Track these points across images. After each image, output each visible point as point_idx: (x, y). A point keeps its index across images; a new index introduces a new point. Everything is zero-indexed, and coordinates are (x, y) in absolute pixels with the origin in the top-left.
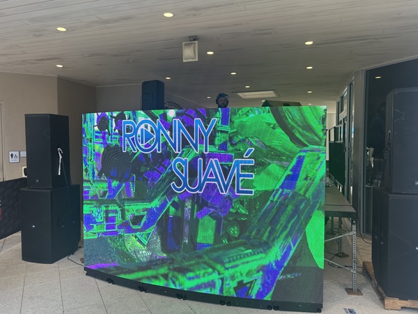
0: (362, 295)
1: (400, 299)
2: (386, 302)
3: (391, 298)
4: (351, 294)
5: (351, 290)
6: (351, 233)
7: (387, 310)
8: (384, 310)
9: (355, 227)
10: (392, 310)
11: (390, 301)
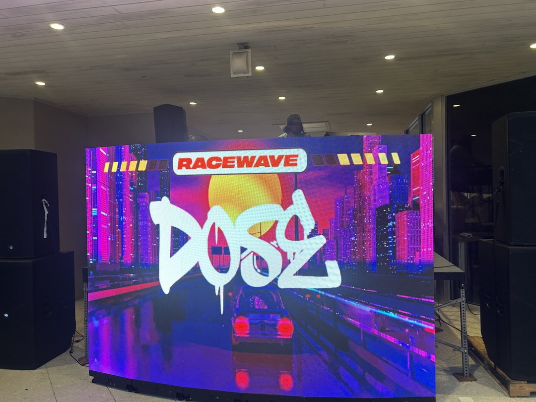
0: (476, 380)
1: (529, 382)
2: (511, 388)
3: (518, 382)
4: (463, 381)
5: (461, 375)
6: (459, 300)
7: (513, 397)
8: (509, 398)
9: (464, 292)
10: (518, 397)
11: (515, 386)
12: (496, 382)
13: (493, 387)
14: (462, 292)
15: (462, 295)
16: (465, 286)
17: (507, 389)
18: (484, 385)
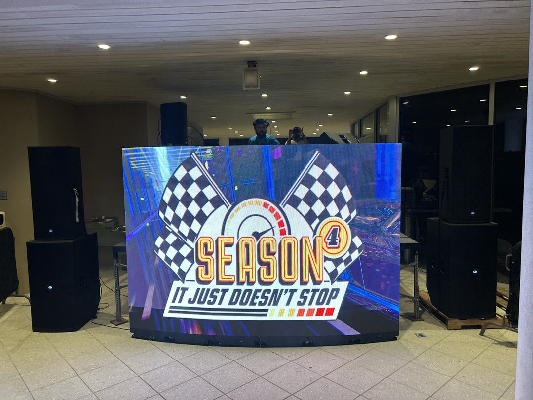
0: (423, 320)
1: (461, 319)
2: (449, 323)
3: (453, 319)
4: (414, 321)
5: (413, 317)
6: (414, 264)
7: (450, 330)
8: (447, 331)
9: (417, 257)
10: (454, 330)
11: (452, 322)
12: (438, 321)
13: (436, 324)
14: (416, 257)
15: (416, 259)
16: (418, 253)
17: (446, 325)
18: (430, 323)
